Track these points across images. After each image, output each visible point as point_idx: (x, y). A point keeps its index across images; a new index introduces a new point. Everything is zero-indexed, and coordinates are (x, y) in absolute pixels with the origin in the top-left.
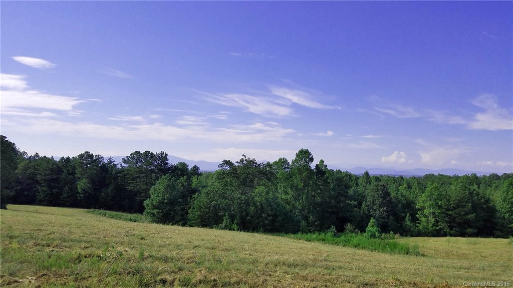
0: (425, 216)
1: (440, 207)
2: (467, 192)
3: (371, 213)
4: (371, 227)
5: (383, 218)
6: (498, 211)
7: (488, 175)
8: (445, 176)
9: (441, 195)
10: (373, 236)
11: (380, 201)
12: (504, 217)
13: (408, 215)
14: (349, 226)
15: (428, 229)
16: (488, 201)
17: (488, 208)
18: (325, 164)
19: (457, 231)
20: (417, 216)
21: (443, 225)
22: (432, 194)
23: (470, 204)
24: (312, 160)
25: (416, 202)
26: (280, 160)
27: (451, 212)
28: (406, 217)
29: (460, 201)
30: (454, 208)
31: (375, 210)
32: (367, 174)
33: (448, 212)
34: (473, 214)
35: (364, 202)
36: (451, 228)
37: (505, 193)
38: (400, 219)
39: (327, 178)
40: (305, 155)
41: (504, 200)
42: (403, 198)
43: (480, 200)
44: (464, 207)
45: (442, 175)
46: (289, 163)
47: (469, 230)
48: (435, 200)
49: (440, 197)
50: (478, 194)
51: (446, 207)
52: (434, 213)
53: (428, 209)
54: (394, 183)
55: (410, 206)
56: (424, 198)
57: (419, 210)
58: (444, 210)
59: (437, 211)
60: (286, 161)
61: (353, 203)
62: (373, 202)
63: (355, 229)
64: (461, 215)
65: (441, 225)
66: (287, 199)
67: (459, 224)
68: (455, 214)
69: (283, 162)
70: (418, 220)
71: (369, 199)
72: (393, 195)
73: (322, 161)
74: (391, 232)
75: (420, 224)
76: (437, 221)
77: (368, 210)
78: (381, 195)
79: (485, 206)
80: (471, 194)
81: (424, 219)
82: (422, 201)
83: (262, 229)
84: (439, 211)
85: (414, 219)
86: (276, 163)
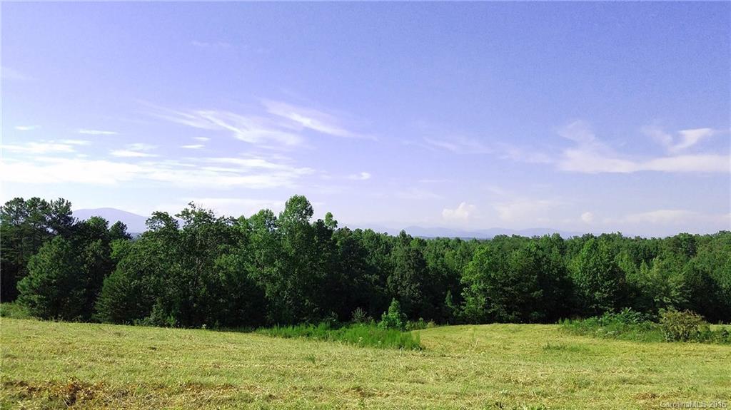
0: (473, 295)
1: (494, 281)
2: (532, 259)
3: (399, 292)
4: (392, 313)
5: (414, 299)
6: (574, 286)
7: (581, 237)
8: (521, 238)
9: (496, 264)
10: (392, 325)
11: (412, 273)
12: (583, 294)
13: (449, 293)
14: (359, 313)
15: (476, 313)
16: (563, 271)
17: (563, 281)
18: (334, 219)
19: (518, 315)
20: (462, 294)
21: (497, 307)
22: (482, 262)
23: (536, 277)
24: (310, 212)
25: (462, 274)
26: (262, 213)
27: (509, 289)
28: (446, 296)
29: (521, 272)
30: (514, 282)
31: (405, 288)
32: (403, 234)
33: (506, 288)
34: (538, 290)
35: (390, 277)
36: (509, 311)
37: (585, 259)
38: (438, 300)
39: (335, 241)
40: (300, 206)
41: (584, 270)
42: (444, 269)
43: (552, 271)
44: (527, 280)
45: (518, 237)
46: (275, 218)
47: (535, 314)
48: (487, 271)
49: (493, 266)
50: (548, 262)
51: (502, 281)
52: (485, 290)
53: (476, 283)
54: (444, 248)
55: (452, 281)
56: (471, 269)
57: (465, 285)
58: (500, 285)
59: (489, 287)
60: (272, 214)
61: (375, 277)
62: (402, 277)
63: (367, 316)
64: (523, 293)
65: (495, 307)
66: (270, 275)
67: (521, 305)
68: (515, 290)
69: (266, 216)
70: (463, 300)
71: (397, 271)
72: (431, 264)
73: (330, 216)
74: (421, 319)
75: (465, 305)
76: (489, 302)
77: (395, 288)
78: (413, 264)
79: (558, 279)
80: (538, 261)
81: (471, 299)
82: (469, 272)
83: (217, 323)
84: (492, 287)
85: (458, 300)
86: (255, 218)
